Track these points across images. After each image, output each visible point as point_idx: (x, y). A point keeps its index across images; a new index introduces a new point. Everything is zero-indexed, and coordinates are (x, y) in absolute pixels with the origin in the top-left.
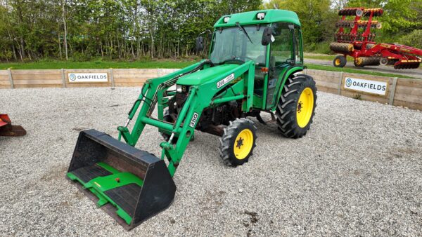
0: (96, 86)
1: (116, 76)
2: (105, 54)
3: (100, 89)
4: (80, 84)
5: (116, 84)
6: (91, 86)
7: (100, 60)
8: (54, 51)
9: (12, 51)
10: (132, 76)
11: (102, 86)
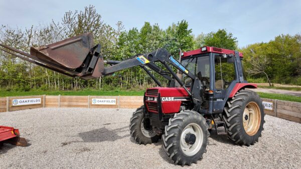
0: (108, 107)
1: (122, 101)
2: (123, 86)
3: (111, 109)
4: (98, 106)
5: (121, 107)
6: (105, 108)
7: (118, 90)
8: (94, 84)
9: (71, 84)
10: (132, 101)
11: (112, 107)
